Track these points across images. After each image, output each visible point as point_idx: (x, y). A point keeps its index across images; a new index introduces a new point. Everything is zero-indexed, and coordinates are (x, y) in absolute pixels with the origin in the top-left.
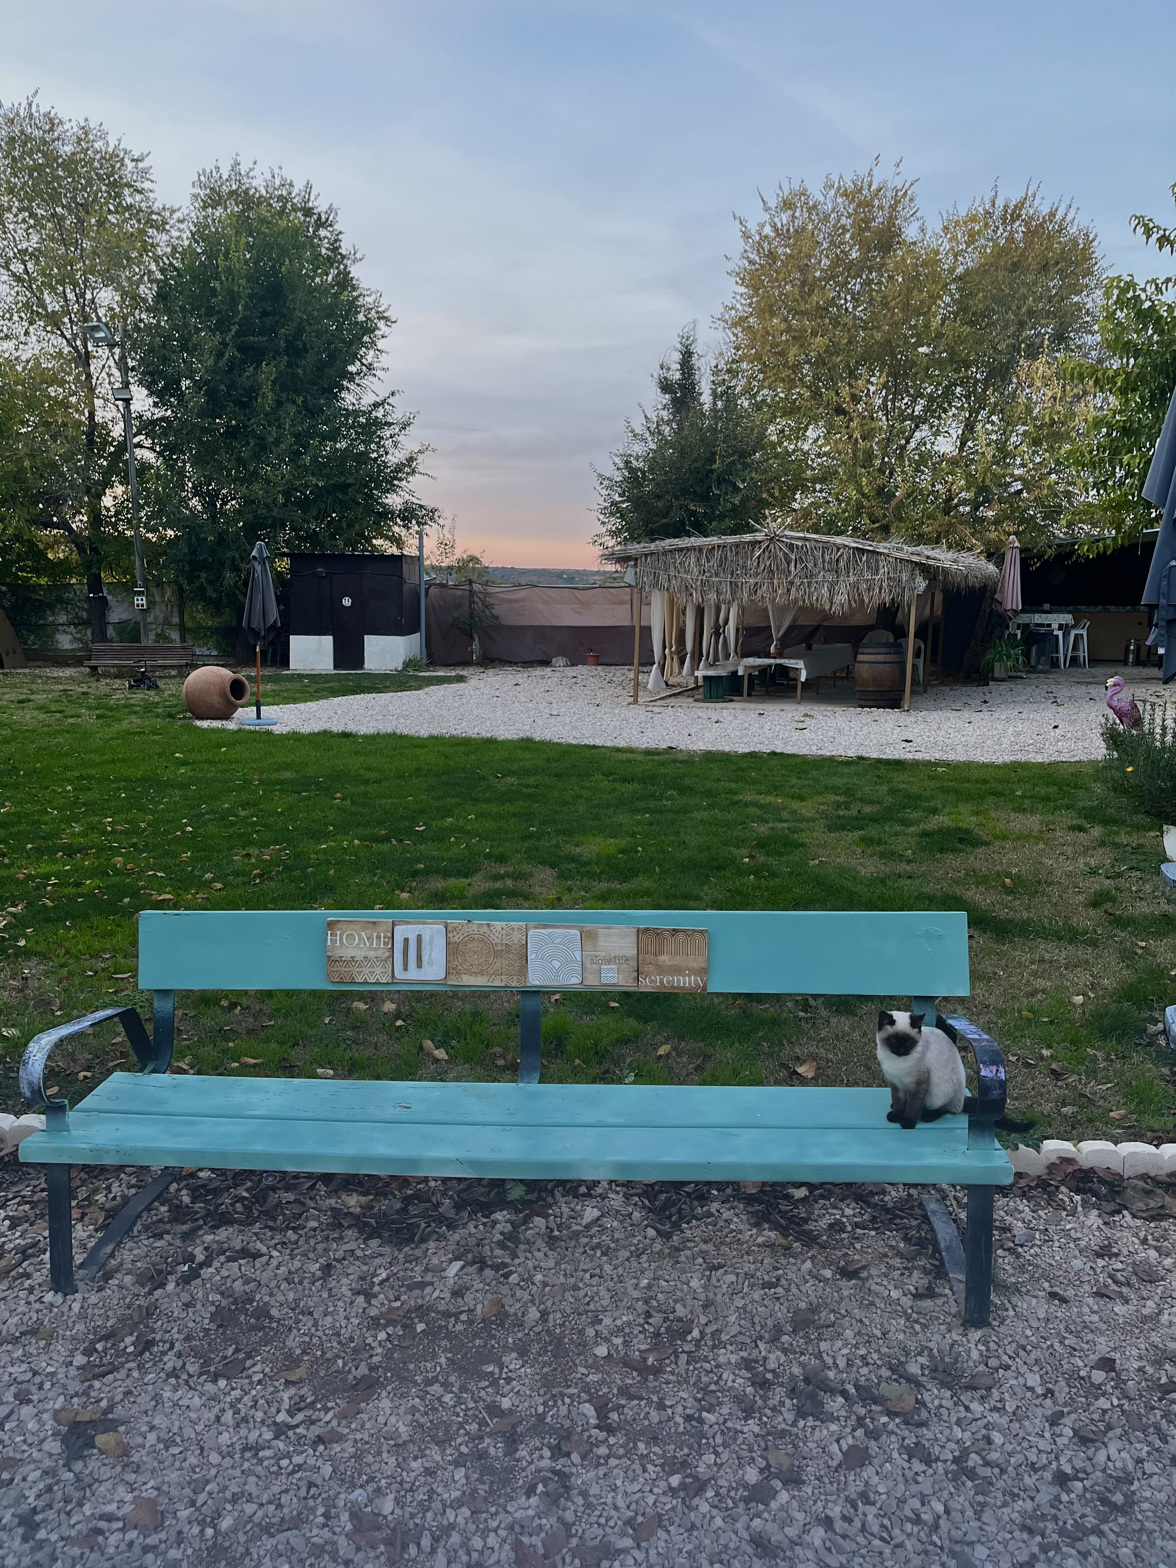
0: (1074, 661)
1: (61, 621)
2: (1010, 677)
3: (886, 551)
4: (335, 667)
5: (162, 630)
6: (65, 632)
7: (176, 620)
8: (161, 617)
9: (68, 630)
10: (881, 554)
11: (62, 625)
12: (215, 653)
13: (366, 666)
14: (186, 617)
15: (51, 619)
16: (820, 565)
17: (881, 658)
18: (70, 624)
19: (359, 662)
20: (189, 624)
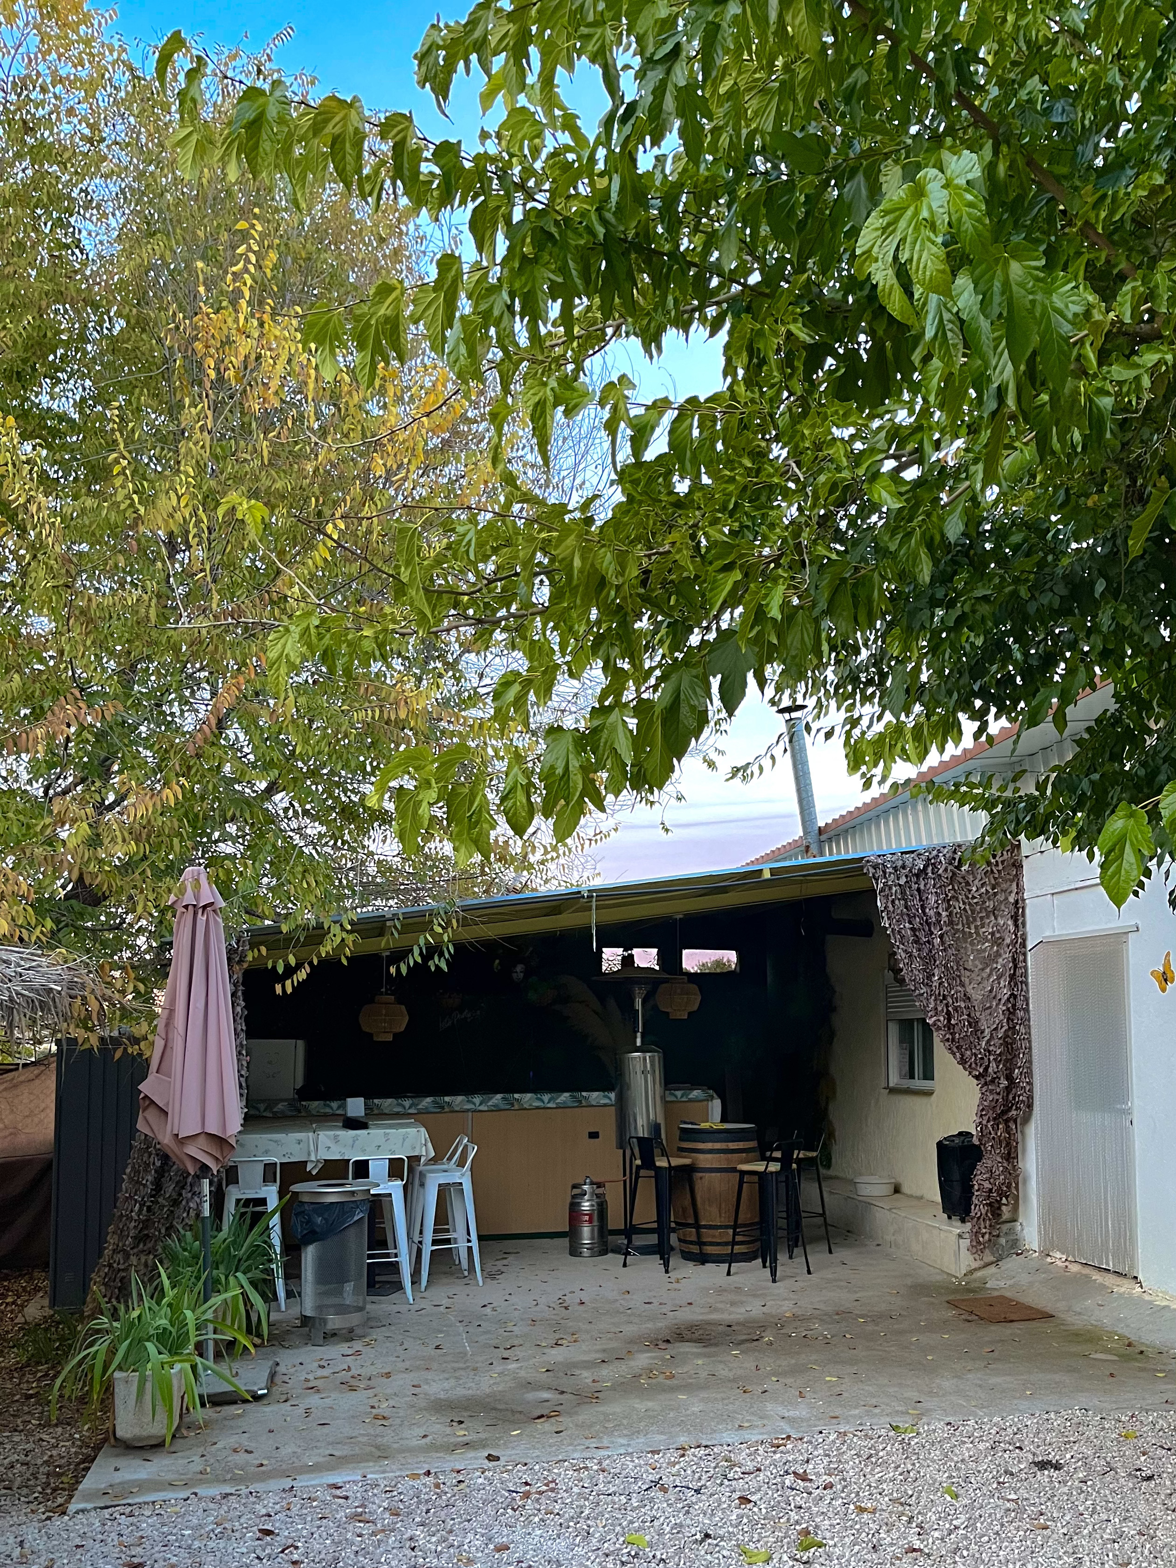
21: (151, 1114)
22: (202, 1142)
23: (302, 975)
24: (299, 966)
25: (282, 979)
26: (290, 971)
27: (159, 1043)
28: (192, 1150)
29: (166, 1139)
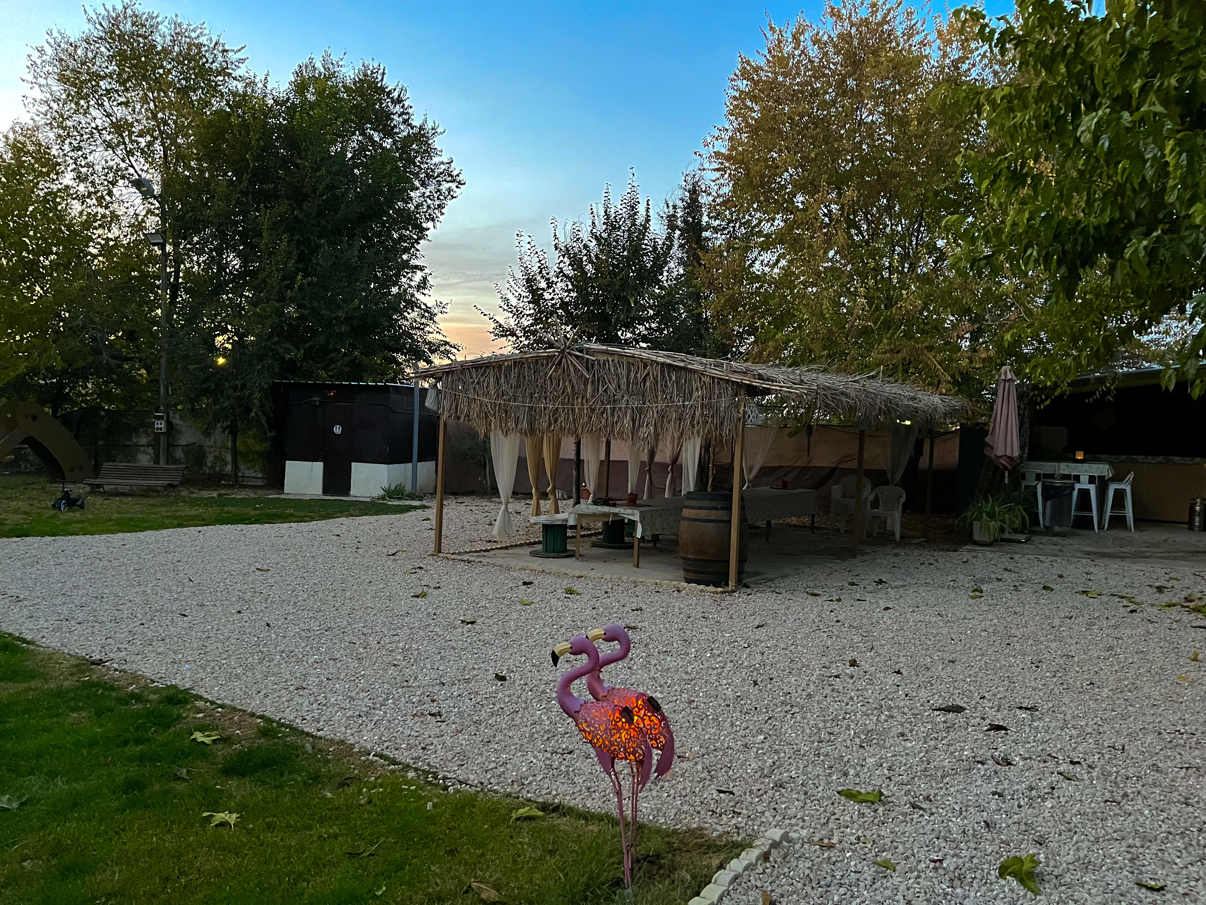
0: (1118, 522)
1: (142, 443)
2: (1003, 540)
3: (700, 368)
4: (325, 491)
5: (220, 454)
6: (145, 452)
7: (230, 444)
8: (219, 441)
9: (148, 451)
10: (695, 371)
11: (143, 446)
12: (260, 475)
13: (352, 493)
14: (238, 440)
15: (135, 440)
16: (624, 387)
17: (703, 514)
18: (148, 446)
19: (345, 489)
20: (241, 447)
21: (989, 448)
22: (1005, 458)
23: (1048, 402)
24: (1046, 399)
25: (1039, 404)
26: (1042, 401)
27: (992, 425)
28: (1001, 461)
29: (993, 456)
